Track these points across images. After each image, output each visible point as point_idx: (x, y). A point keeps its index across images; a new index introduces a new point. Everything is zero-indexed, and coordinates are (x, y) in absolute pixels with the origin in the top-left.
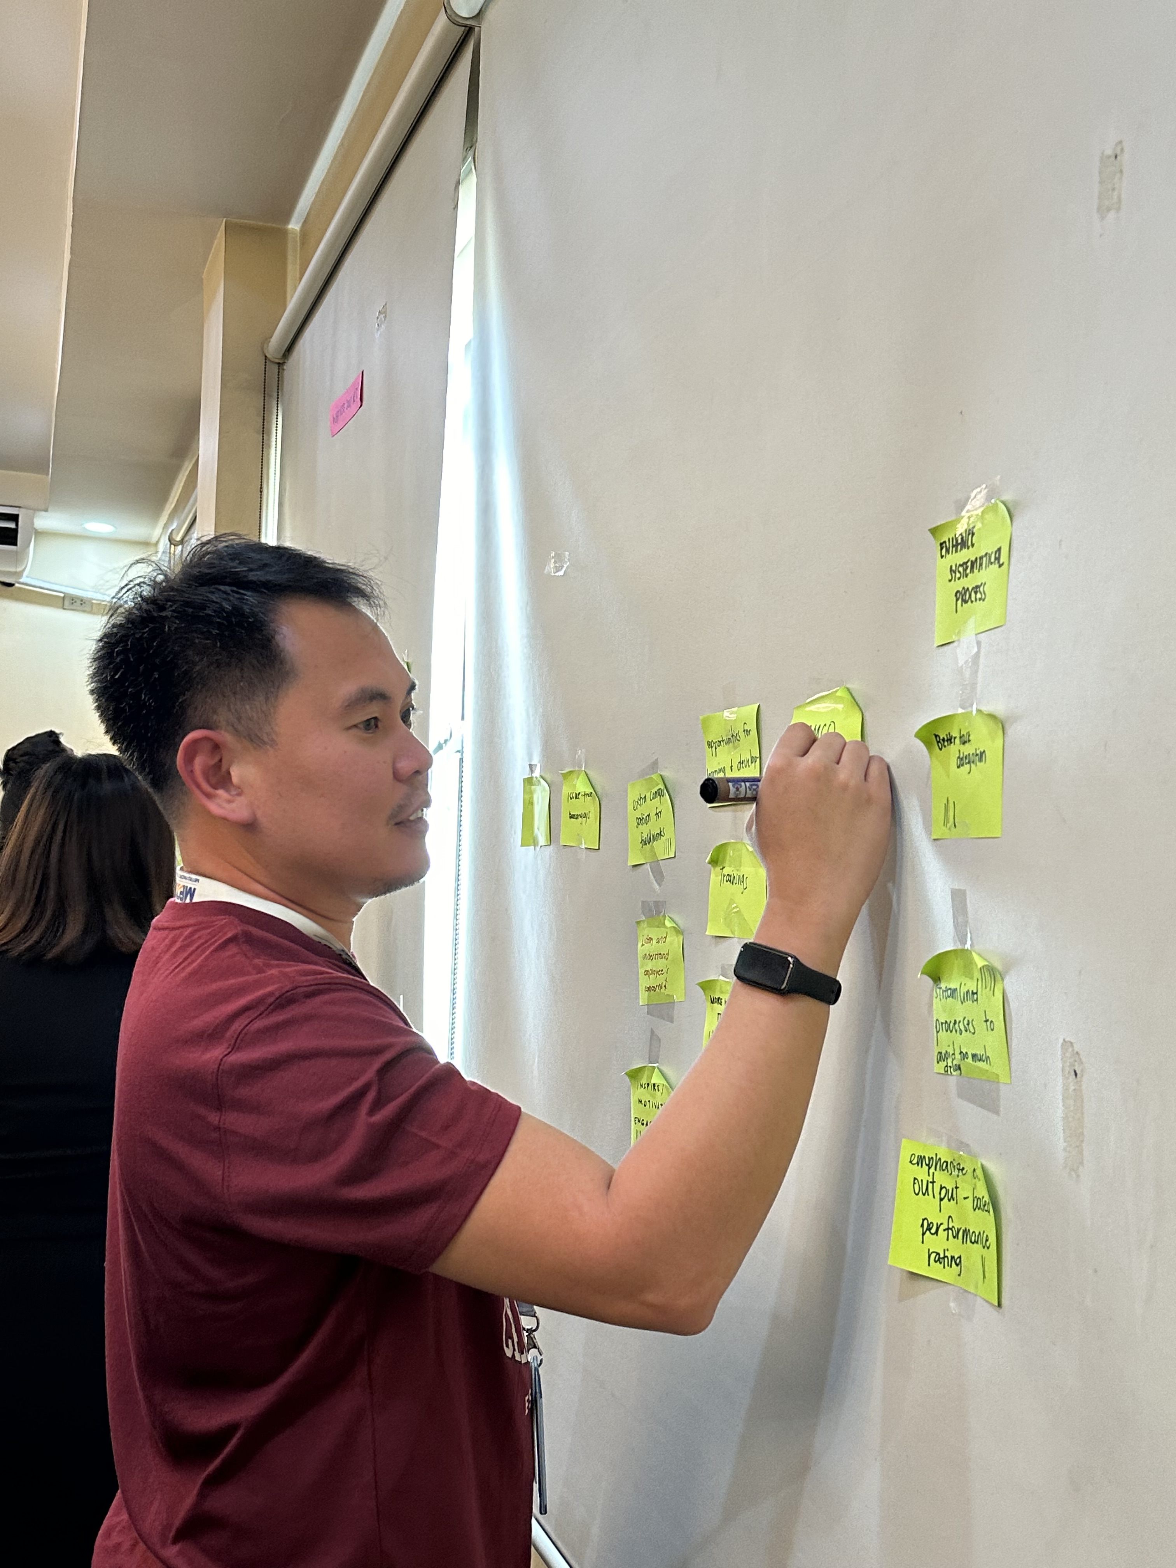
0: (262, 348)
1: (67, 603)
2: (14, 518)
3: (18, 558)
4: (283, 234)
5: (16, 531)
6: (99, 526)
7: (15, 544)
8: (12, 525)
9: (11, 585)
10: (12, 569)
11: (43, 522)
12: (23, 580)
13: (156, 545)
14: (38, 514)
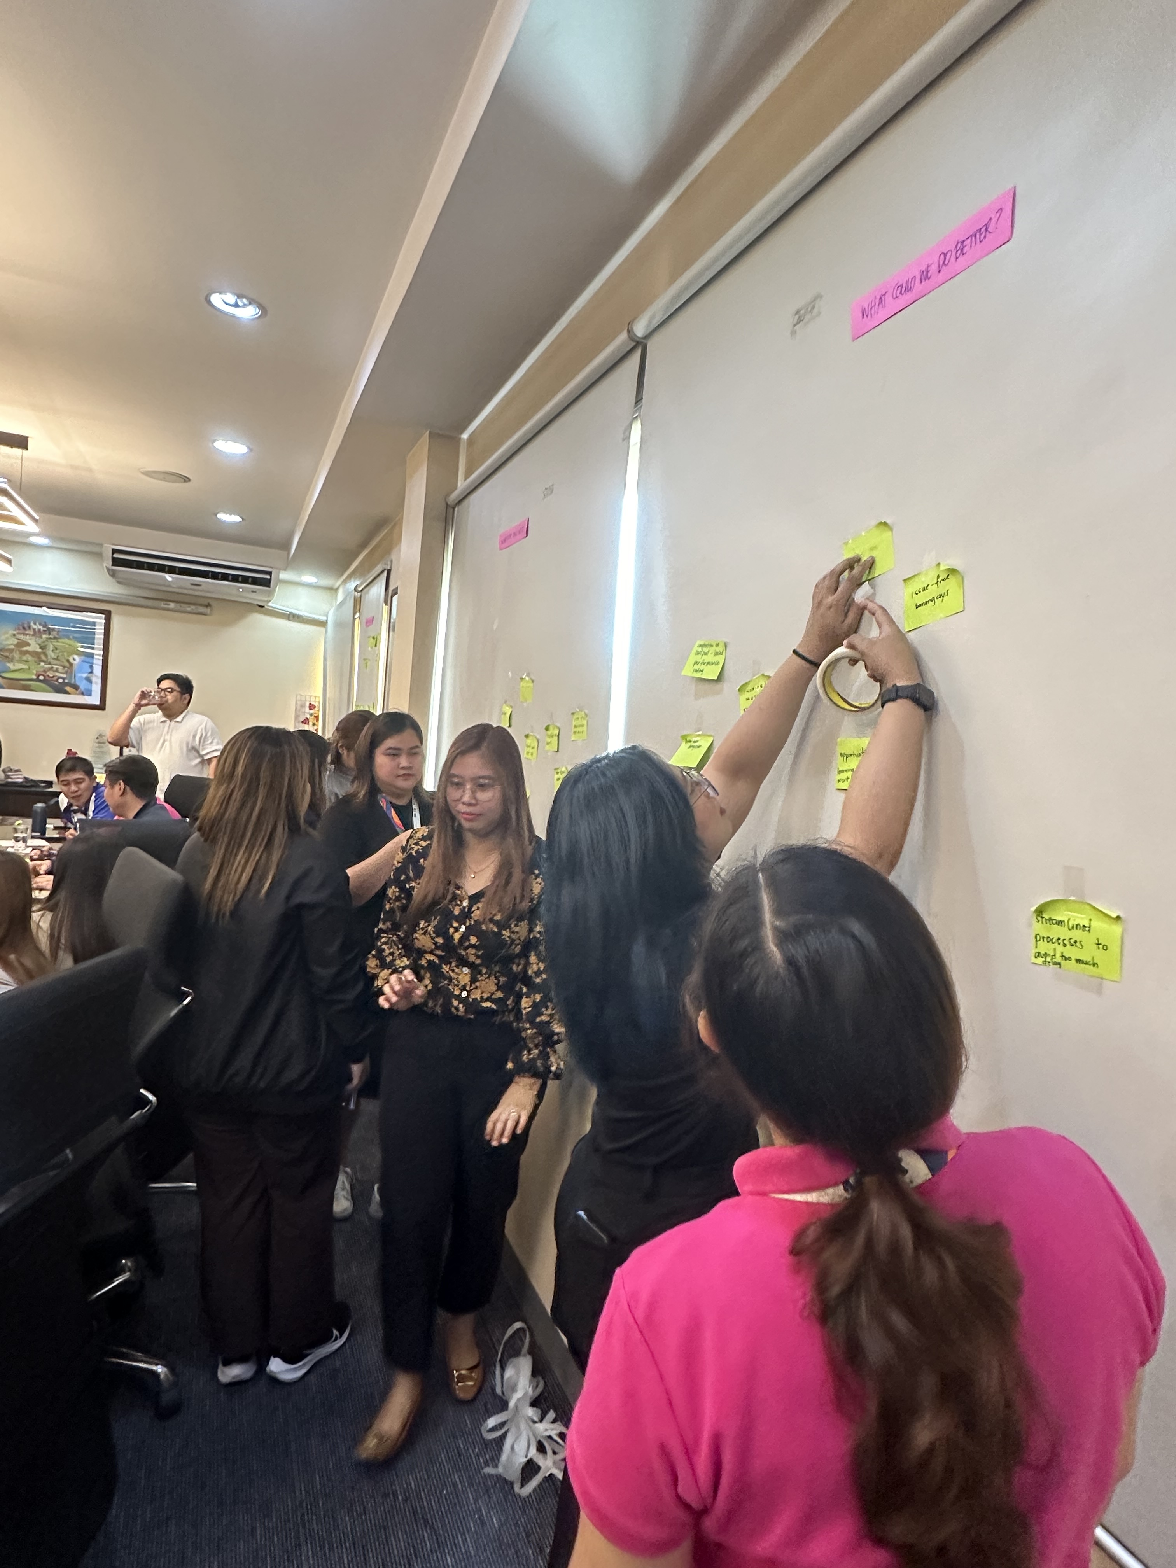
0: (445, 499)
1: (291, 618)
2: (270, 573)
3: (271, 594)
4: (458, 440)
5: (270, 580)
6: (309, 578)
7: (269, 586)
8: (268, 577)
9: (263, 607)
10: (266, 599)
11: (283, 576)
12: (270, 604)
13: (337, 589)
14: (281, 571)
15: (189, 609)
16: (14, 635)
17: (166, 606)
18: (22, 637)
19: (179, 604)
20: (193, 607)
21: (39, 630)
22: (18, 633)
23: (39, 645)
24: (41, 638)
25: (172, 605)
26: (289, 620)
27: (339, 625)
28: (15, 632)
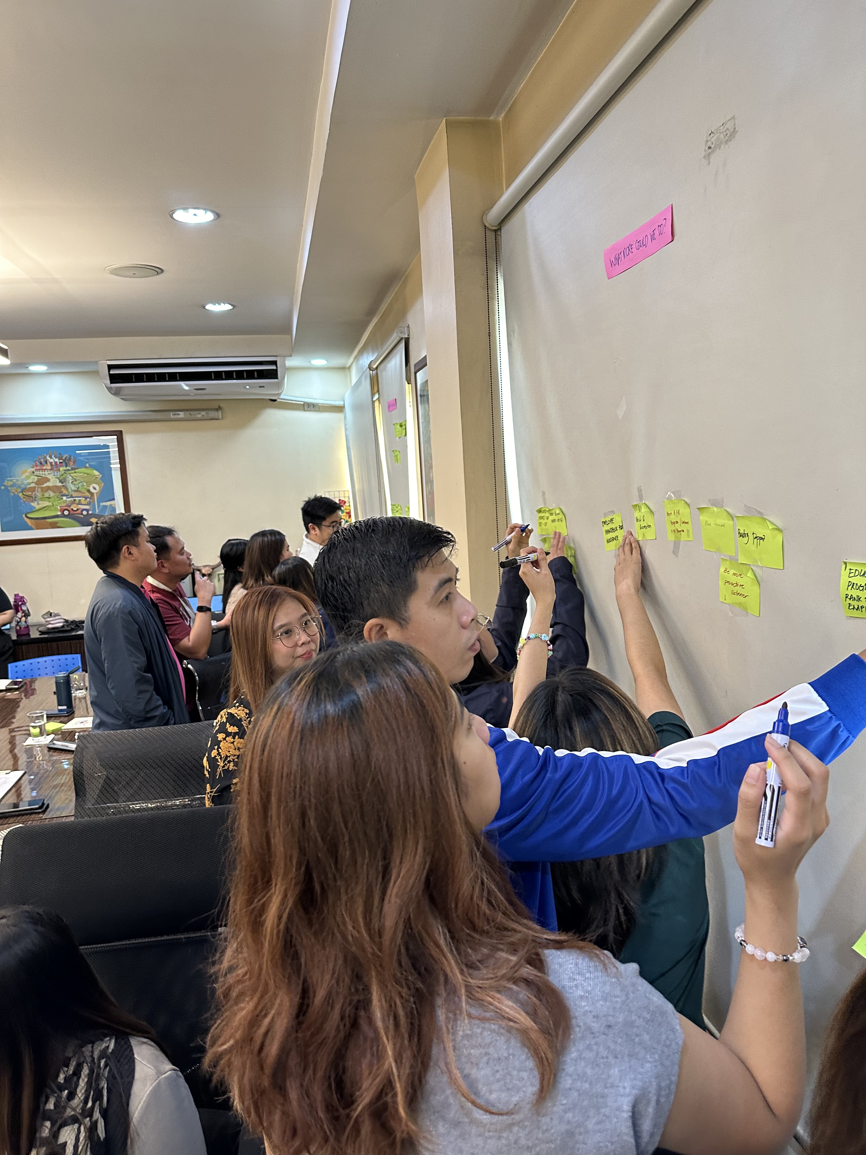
0: (482, 221)
1: (305, 407)
2: (274, 363)
5: (276, 370)
6: (319, 362)
7: (277, 378)
8: (274, 367)
9: (275, 400)
10: (277, 392)
12: (282, 397)
13: (349, 368)
14: (287, 358)
15: (199, 416)
16: (33, 472)
17: (176, 417)
18: (41, 473)
19: (187, 413)
20: (203, 413)
21: (56, 463)
22: (36, 470)
23: (58, 478)
24: (59, 470)
25: (182, 415)
26: (305, 411)
27: (358, 408)
28: (33, 470)
